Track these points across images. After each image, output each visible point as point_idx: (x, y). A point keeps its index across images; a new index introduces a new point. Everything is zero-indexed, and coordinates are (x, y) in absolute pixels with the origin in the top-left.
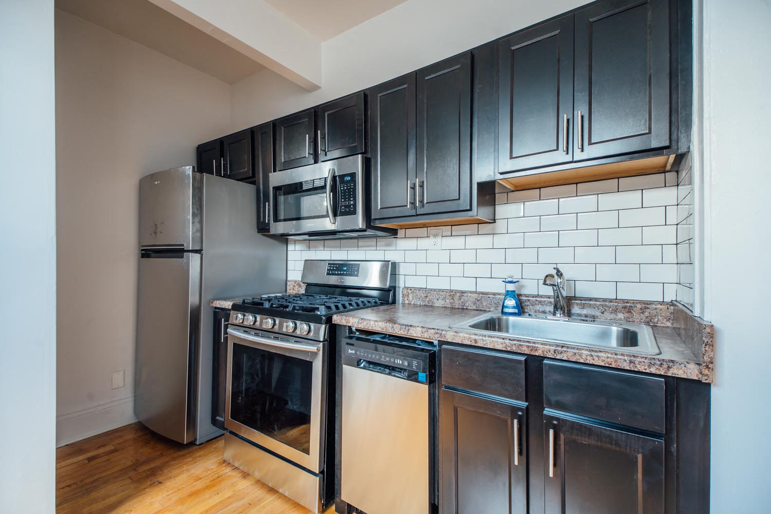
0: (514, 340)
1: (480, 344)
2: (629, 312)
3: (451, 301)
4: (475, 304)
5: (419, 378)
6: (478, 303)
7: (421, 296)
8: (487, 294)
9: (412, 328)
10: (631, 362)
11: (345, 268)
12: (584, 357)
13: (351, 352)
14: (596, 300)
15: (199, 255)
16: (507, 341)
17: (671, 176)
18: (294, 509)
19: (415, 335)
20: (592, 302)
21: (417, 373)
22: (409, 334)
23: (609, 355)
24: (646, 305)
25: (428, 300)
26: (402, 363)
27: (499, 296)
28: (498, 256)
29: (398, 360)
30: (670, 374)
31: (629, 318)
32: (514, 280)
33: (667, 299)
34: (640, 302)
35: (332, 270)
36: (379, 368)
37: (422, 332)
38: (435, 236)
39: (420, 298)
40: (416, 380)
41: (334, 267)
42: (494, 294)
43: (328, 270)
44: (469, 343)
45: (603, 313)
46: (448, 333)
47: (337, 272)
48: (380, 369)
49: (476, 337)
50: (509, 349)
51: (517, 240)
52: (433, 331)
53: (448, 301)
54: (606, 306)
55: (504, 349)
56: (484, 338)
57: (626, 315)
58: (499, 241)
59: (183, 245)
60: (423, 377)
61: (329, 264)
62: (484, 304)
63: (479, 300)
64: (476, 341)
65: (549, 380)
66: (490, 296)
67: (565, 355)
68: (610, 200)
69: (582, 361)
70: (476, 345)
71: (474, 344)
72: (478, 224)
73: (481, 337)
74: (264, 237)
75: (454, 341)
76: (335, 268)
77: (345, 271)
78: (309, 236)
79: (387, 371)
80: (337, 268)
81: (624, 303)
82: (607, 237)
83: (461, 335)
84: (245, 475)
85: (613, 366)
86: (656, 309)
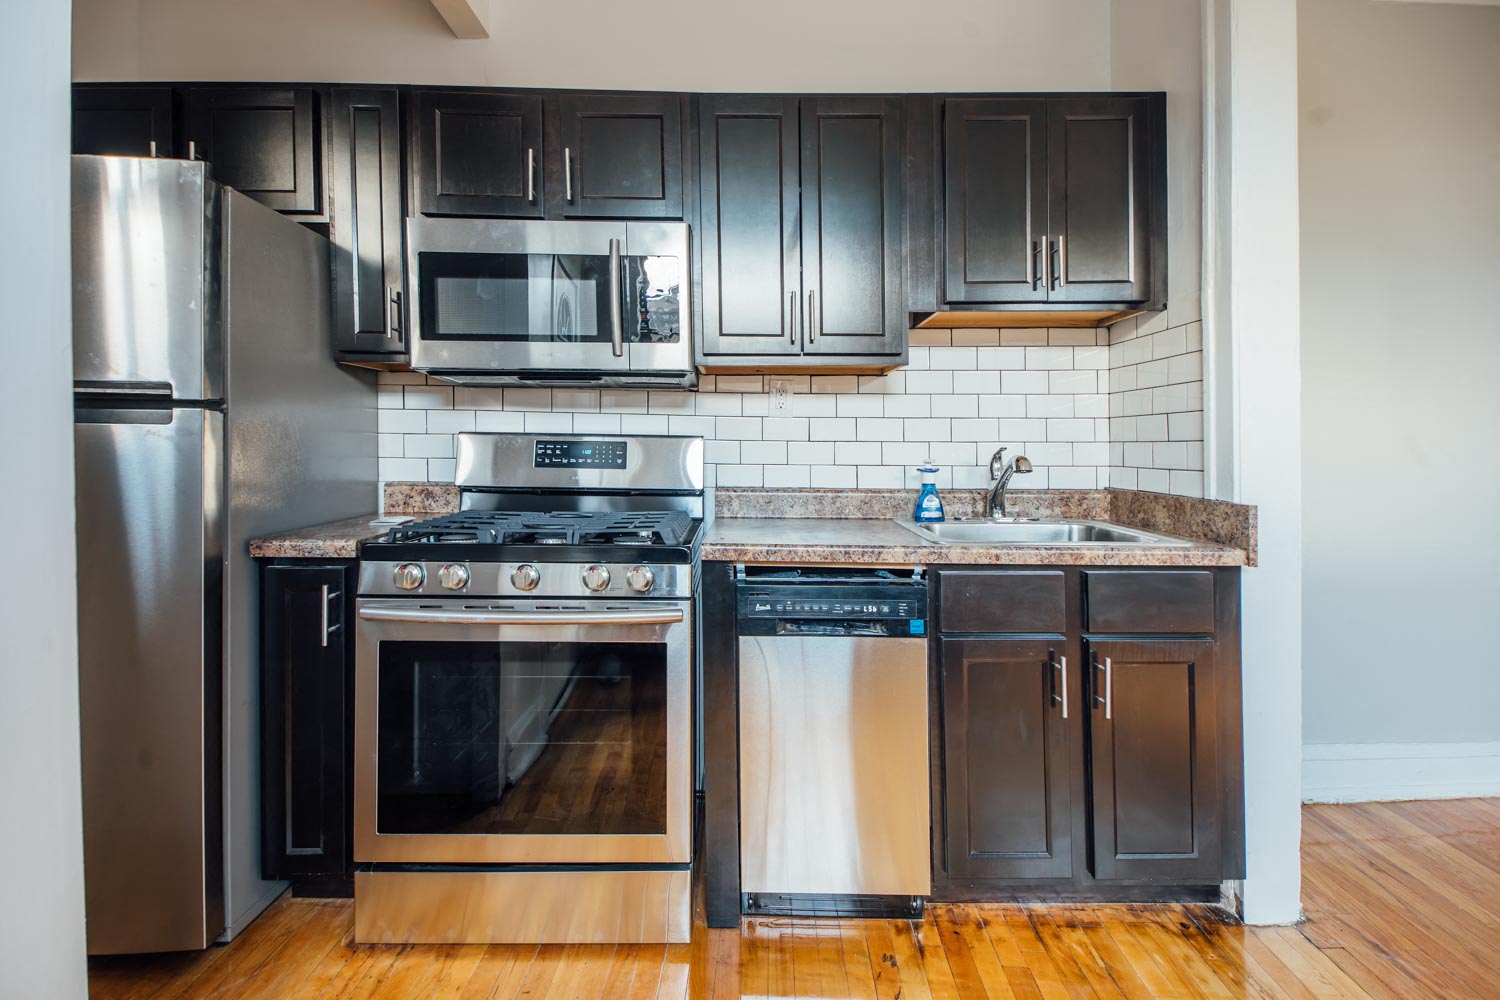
0: (1052, 548)
1: (1003, 561)
2: (1067, 505)
3: (818, 507)
4: (860, 509)
5: (912, 629)
6: (865, 507)
7: (758, 503)
8: (879, 492)
9: (886, 550)
10: (1186, 556)
11: (589, 452)
12: (1138, 558)
13: (763, 608)
14: (1029, 491)
15: (220, 416)
16: (1044, 552)
17: (1102, 332)
18: (631, 958)
19: (892, 561)
20: (1025, 496)
21: (907, 623)
22: (880, 561)
23: (1164, 552)
24: (1084, 495)
25: (772, 507)
26: (878, 609)
27: (899, 494)
28: (892, 429)
29: (870, 607)
30: (1221, 565)
31: (1066, 512)
32: (934, 468)
33: (1101, 487)
34: (1076, 491)
35: (550, 457)
36: (822, 628)
37: (906, 555)
38: (782, 391)
39: (755, 506)
40: (906, 634)
41: (546, 449)
42: (891, 491)
43: (537, 455)
44: (987, 562)
45: (1037, 509)
46: (952, 551)
47: (565, 461)
48: (825, 630)
49: (998, 552)
50: (1046, 562)
51: (919, 406)
52: (925, 550)
53: (811, 507)
54: (1041, 499)
55: (1039, 563)
56: (1010, 552)
57: (1064, 509)
58: (894, 406)
59: (168, 386)
60: (918, 627)
61: (538, 442)
62: (876, 508)
63: (866, 503)
64: (997, 557)
65: (1096, 593)
66: (885, 495)
67: (1117, 559)
68: (1038, 356)
69: (1135, 564)
70: (998, 563)
71: (994, 562)
72: (859, 376)
73: (1005, 551)
74: (340, 372)
75: (963, 562)
76: (558, 452)
77: (586, 457)
78: (520, 379)
79: (841, 630)
80: (560, 451)
81: (1060, 493)
82: (1037, 406)
83: (975, 551)
84: (450, 950)
85: (1168, 564)
86: (1094, 499)
